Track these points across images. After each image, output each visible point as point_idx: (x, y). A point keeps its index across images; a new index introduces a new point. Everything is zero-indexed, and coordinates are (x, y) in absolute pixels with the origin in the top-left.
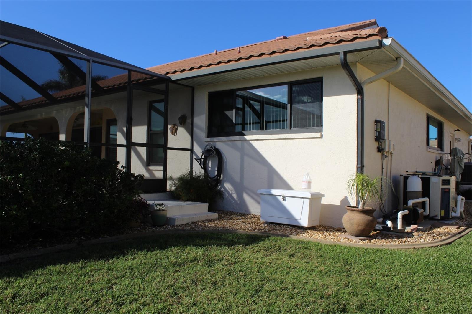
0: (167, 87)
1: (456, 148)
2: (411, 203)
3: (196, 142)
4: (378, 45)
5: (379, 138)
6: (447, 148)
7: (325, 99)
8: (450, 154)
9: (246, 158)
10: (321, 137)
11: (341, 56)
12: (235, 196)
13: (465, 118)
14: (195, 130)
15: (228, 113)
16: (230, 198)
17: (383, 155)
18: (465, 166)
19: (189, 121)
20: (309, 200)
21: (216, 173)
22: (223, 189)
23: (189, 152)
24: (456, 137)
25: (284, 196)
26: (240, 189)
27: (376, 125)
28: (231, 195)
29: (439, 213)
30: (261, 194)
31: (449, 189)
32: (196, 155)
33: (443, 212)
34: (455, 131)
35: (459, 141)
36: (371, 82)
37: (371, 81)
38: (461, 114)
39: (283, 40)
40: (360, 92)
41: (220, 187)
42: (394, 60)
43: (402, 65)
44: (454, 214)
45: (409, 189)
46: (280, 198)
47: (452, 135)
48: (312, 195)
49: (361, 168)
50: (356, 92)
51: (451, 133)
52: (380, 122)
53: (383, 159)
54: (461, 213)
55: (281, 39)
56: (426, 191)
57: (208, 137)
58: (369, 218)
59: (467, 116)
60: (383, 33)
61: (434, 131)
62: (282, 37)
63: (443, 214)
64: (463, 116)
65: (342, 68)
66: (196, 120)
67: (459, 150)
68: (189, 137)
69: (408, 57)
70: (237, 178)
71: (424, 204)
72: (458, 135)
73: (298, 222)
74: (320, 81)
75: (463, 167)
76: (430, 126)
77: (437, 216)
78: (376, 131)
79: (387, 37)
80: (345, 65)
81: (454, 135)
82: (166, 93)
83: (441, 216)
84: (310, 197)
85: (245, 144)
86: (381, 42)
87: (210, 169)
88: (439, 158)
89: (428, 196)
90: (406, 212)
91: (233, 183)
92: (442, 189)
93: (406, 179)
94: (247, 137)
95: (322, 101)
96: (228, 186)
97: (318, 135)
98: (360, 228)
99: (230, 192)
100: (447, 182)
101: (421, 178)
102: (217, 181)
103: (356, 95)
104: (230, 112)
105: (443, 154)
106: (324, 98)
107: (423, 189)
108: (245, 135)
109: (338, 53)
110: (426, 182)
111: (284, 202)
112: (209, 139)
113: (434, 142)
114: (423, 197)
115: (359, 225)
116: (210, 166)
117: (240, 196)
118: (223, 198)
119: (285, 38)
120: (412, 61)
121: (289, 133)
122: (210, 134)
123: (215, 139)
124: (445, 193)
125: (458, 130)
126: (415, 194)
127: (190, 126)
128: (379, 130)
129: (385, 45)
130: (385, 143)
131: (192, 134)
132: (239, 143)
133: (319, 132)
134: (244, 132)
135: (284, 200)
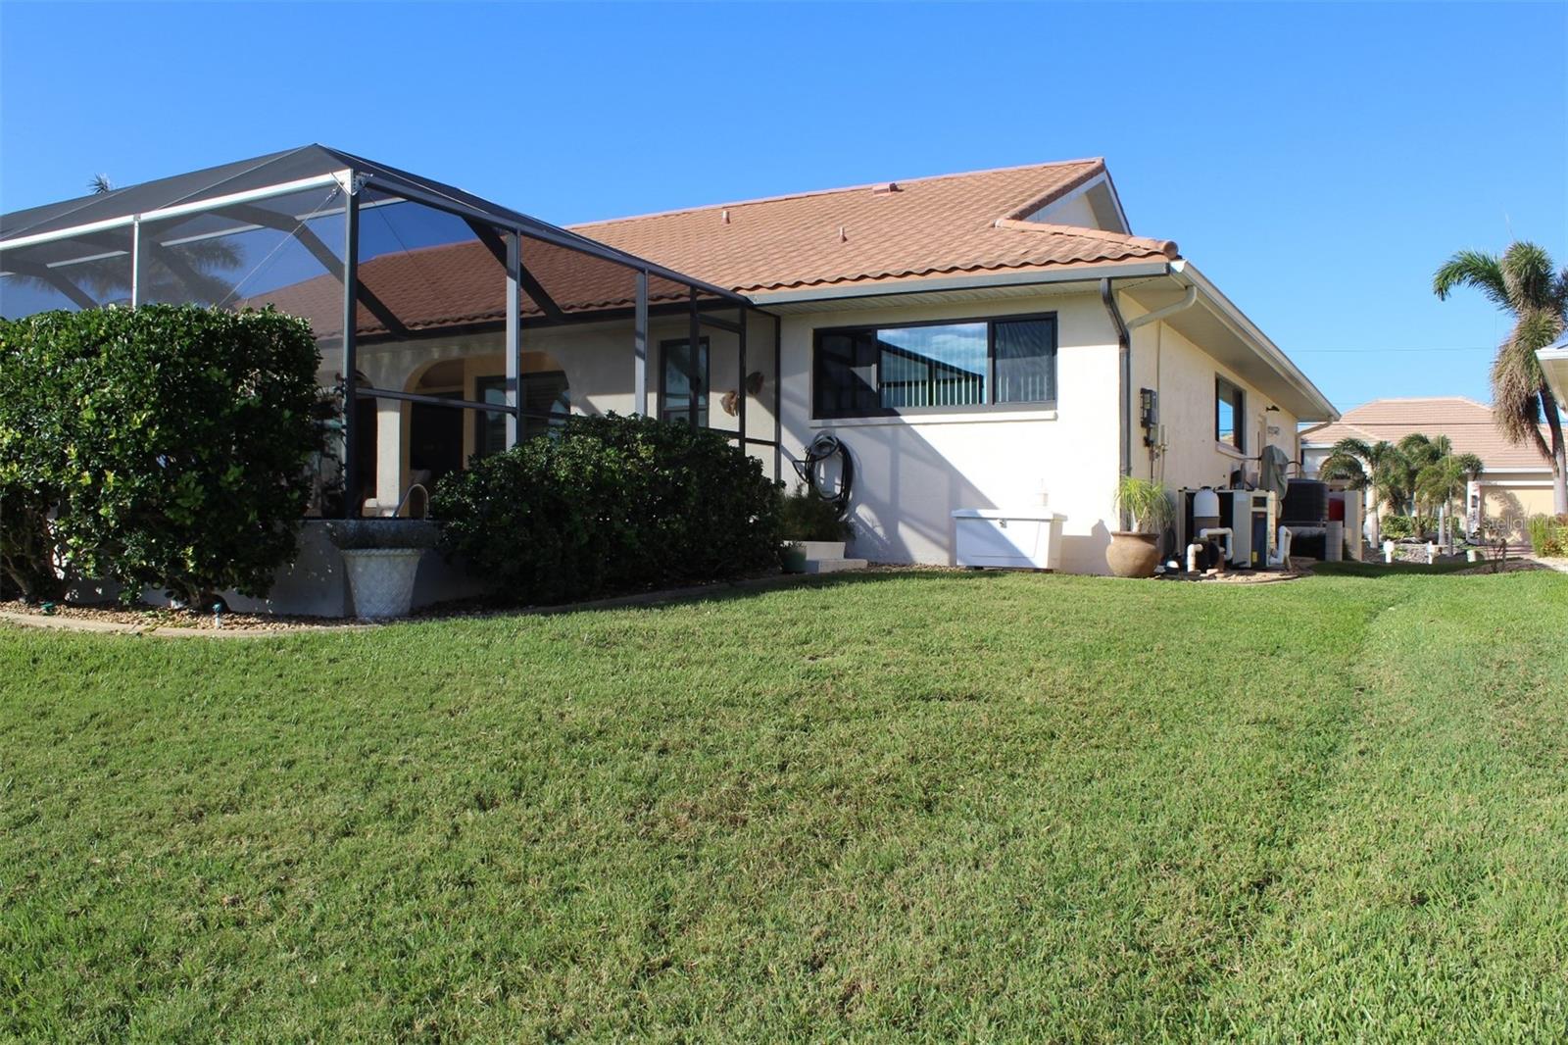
0: (743, 317)
1: (1271, 447)
2: (1205, 533)
3: (788, 428)
4: (1165, 271)
5: (1147, 422)
6: (1253, 448)
7: (1061, 352)
8: (1259, 459)
9: (903, 458)
10: (1056, 418)
11: (1103, 284)
12: (880, 531)
13: (1289, 381)
14: (785, 403)
15: (860, 371)
16: (868, 535)
17: (1152, 452)
18: (1290, 485)
19: (769, 384)
20: (1048, 524)
21: (838, 490)
22: (853, 520)
23: (773, 448)
24: (1270, 423)
25: (1003, 519)
26: (890, 515)
27: (1143, 397)
28: (871, 530)
29: (1251, 557)
30: (958, 518)
31: (1265, 514)
32: (789, 456)
33: (1255, 554)
34: (1268, 409)
35: (1276, 432)
36: (1142, 324)
37: (1142, 322)
38: (1282, 373)
39: (889, 194)
40: (1124, 341)
41: (845, 516)
42: (1181, 290)
43: (1195, 298)
44: (1273, 560)
45: (1197, 514)
46: (996, 524)
47: (1260, 419)
48: (1054, 515)
49: (1126, 469)
50: (1117, 340)
51: (1260, 415)
52: (1150, 392)
53: (1152, 459)
54: (1285, 560)
55: (886, 191)
56: (1226, 518)
57: (815, 418)
58: (1151, 547)
59: (1292, 377)
60: (1171, 250)
61: (1227, 411)
62: (887, 186)
63: (1255, 560)
64: (1286, 378)
65: (1102, 302)
66: (787, 384)
67: (1278, 451)
68: (772, 420)
69: (1204, 285)
70: (883, 495)
71: (1223, 538)
72: (1273, 419)
73: (1030, 562)
74: (1051, 319)
75: (1286, 486)
76: (1221, 403)
77: (1245, 563)
78: (1143, 408)
79: (1179, 258)
80: (1109, 299)
81: (1265, 419)
82: (740, 329)
83: (1253, 563)
84: (1051, 517)
85: (901, 430)
86: (1168, 267)
87: (822, 482)
88: (1238, 468)
89: (1230, 526)
90: (1200, 547)
91: (874, 505)
92: (1254, 513)
93: (1191, 497)
94: (906, 419)
95: (1054, 352)
96: (863, 512)
97: (1049, 414)
98: (1138, 562)
99: (870, 525)
100: (1261, 502)
101: (1219, 494)
102: (843, 503)
103: (1118, 346)
104: (864, 369)
105: (1245, 460)
106: (1060, 350)
107: (1221, 513)
108: (899, 415)
109: (1100, 279)
110: (1226, 501)
111: (1002, 531)
112: (819, 422)
113: (1228, 437)
114: (1222, 526)
115: (1136, 558)
116: (822, 475)
117: (892, 532)
118: (854, 538)
119: (894, 188)
120: (1208, 289)
121: (990, 411)
122: (819, 412)
123: (835, 422)
124: (1260, 521)
125: (1274, 408)
126: (1208, 522)
127: (774, 396)
128: (1148, 407)
129: (1175, 271)
130: (1156, 430)
131: (777, 413)
132: (888, 430)
133: (1051, 409)
134: (898, 409)
135: (1003, 525)
